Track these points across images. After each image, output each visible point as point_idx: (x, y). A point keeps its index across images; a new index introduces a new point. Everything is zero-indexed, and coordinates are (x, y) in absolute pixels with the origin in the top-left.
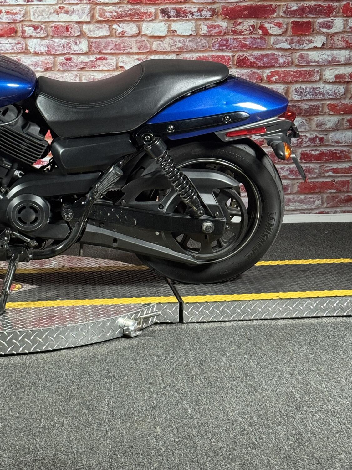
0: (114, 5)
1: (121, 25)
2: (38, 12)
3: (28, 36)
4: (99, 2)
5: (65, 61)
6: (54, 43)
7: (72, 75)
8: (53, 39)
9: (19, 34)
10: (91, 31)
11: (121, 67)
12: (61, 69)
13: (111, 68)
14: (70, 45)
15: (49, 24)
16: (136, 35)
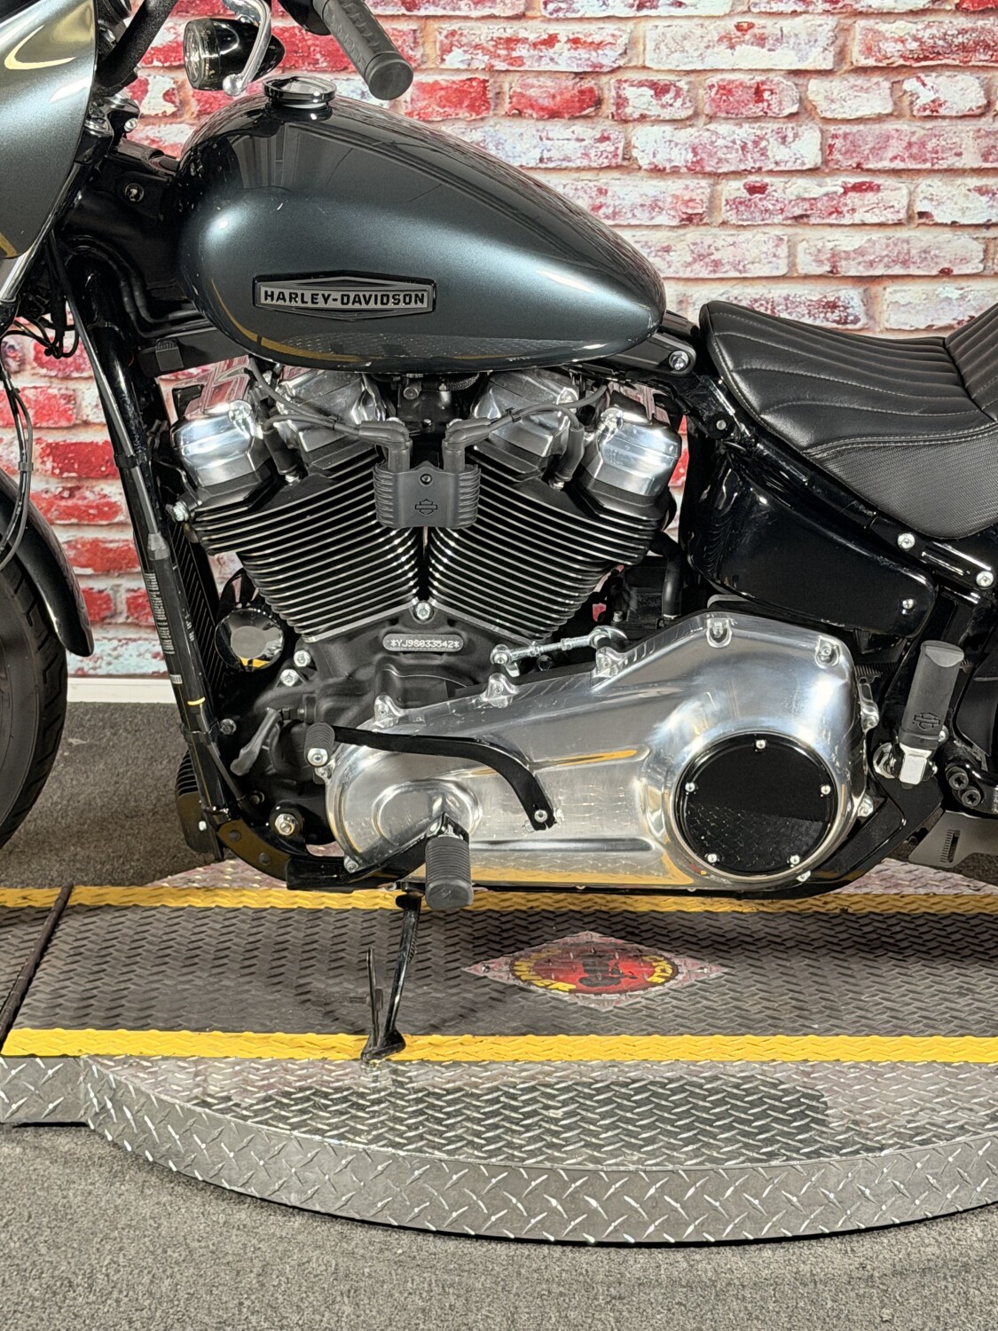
0: (911, 19)
1: (928, 80)
2: (669, 40)
3: (636, 116)
4: (864, 10)
5: (746, 195)
6: (714, 138)
7: (765, 238)
8: (712, 127)
9: (608, 108)
10: (832, 101)
11: (922, 215)
12: (733, 219)
13: (890, 217)
14: (763, 144)
15: (702, 77)
16: (979, 111)
